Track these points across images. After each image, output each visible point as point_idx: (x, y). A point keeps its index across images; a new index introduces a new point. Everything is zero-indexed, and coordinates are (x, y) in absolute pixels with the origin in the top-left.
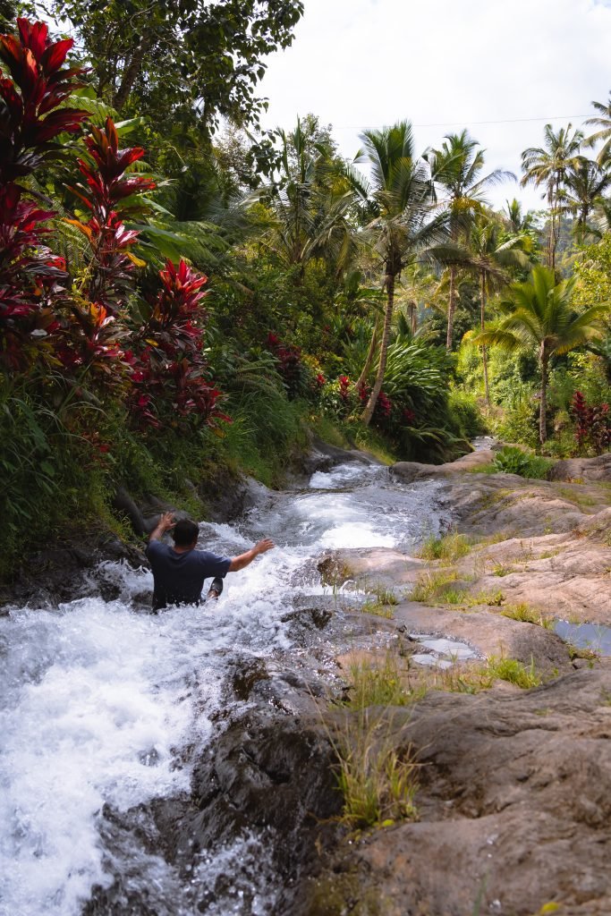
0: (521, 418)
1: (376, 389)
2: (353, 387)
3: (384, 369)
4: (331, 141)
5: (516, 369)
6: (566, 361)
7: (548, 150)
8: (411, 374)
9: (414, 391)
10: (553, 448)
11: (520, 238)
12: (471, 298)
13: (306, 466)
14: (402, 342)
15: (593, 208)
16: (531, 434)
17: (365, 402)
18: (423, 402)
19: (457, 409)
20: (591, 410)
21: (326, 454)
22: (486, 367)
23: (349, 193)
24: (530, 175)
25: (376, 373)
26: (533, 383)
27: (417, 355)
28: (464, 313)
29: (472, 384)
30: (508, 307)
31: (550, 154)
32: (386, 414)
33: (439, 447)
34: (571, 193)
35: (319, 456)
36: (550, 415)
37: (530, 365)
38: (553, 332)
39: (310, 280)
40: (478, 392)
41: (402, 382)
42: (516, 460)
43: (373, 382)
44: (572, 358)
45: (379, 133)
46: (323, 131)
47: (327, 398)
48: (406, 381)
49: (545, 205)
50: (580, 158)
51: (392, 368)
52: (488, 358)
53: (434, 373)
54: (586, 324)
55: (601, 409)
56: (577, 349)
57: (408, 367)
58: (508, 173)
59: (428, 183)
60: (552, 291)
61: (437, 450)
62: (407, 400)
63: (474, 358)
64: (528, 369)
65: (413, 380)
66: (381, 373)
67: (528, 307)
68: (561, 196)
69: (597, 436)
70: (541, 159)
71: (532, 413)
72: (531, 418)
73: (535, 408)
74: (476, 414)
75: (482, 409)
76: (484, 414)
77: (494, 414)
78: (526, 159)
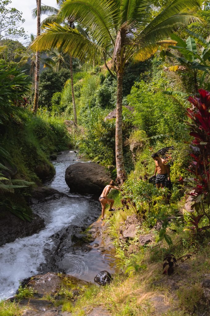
5: (97, 101)
64: (105, 101)
71: (107, 132)
72: (105, 137)
73: (109, 127)
74: (64, 133)
75: (69, 129)
76: (70, 133)
77: (78, 132)
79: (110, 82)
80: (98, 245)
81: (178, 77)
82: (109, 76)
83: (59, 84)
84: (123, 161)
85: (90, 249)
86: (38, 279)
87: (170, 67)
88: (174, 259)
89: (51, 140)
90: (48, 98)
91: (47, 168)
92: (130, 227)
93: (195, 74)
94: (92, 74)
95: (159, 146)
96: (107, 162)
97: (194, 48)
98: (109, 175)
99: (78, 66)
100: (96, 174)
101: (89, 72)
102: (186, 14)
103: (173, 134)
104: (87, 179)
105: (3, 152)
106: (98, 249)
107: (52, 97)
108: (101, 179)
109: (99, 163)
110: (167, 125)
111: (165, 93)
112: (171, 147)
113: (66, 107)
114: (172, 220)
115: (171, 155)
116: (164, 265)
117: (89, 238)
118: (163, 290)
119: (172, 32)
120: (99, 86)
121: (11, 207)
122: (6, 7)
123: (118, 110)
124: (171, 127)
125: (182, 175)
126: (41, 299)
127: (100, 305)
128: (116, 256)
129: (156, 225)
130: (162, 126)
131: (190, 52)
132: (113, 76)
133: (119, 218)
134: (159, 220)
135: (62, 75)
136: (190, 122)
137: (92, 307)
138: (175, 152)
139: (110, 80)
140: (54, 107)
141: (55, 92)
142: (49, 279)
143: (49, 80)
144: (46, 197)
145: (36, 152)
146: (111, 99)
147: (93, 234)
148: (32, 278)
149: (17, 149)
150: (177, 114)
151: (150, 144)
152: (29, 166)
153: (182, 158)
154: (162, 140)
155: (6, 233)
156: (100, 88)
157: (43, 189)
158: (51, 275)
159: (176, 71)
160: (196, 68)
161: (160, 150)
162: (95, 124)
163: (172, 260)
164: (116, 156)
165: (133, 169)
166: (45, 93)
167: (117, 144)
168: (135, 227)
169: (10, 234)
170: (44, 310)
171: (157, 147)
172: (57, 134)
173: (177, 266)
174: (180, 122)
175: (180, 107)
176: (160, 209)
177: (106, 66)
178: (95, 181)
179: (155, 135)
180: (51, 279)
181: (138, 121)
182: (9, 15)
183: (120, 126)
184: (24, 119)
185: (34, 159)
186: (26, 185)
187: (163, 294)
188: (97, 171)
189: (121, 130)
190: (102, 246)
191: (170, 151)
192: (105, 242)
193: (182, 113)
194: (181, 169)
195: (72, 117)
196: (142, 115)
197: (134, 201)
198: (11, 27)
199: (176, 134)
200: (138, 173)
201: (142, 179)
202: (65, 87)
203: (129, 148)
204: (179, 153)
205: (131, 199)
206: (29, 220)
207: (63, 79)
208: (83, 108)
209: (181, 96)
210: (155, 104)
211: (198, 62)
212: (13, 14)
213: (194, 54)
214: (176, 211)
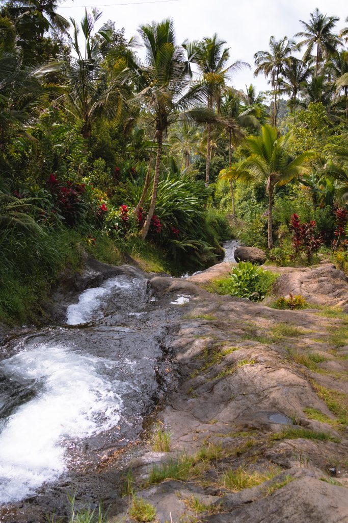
0: (256, 229)
1: (151, 213)
2: (132, 213)
3: (156, 198)
4: (124, 40)
5: (253, 194)
6: (285, 188)
7: (271, 53)
8: (177, 201)
9: (178, 213)
10: (278, 253)
11: (253, 108)
12: (224, 148)
13: (78, 284)
14: (171, 178)
15: (300, 90)
16: (263, 240)
17: (142, 223)
18: (185, 221)
19: (212, 224)
20: (304, 227)
21: (97, 271)
22: (233, 193)
23: (127, 69)
24: (261, 68)
25: (150, 202)
26: (264, 203)
27: (182, 187)
28: (220, 158)
29: (225, 204)
30: (246, 153)
31: (273, 55)
32: (157, 231)
33: (197, 254)
34: (287, 81)
35: (90, 273)
36: (275, 227)
37: (262, 191)
38: (276, 170)
39: (105, 135)
40: (229, 209)
41: (170, 208)
42: (248, 274)
43: (148, 208)
44: (289, 187)
45: (150, 27)
46: (118, 33)
47: (111, 221)
48: (173, 206)
49: (270, 88)
50: (292, 58)
51: (162, 198)
52: (235, 187)
53: (193, 200)
54: (298, 165)
55: (311, 226)
56: (293, 181)
57: (175, 196)
58: (245, 63)
59: (186, 63)
60: (276, 142)
61: (196, 256)
62: (173, 221)
63: (226, 187)
64: (261, 193)
65: (178, 205)
66: (153, 201)
67: (259, 153)
68: (280, 82)
69: (308, 245)
70: (267, 58)
71: (263, 226)
74: (226, 225)
75: (230, 222)
76: (231, 225)
77: (238, 225)
78: (257, 58)
83: (213, 174)
89: (217, 231)
91: (220, 251)
100: (256, 254)
104: (249, 257)
108: (259, 257)
113: (221, 198)
135: (215, 164)
164: (268, 240)
167: (269, 233)
172: (221, 226)
178: (255, 258)
202: (219, 178)
203: (278, 236)
207: (217, 169)
208: (239, 200)
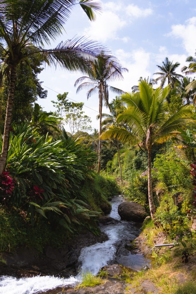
5: (134, 166)
26: (140, 171)
29: (117, 172)
63: (118, 162)
64: (138, 166)
71: (142, 184)
72: (141, 187)
73: (143, 181)
74: (115, 185)
75: (118, 182)
76: (119, 185)
77: (124, 184)
78: (133, 90)
79: (141, 155)
80: (141, 251)
81: (183, 152)
82: (140, 151)
83: (111, 156)
84: (153, 201)
85: (136, 253)
86: (109, 267)
87: (178, 146)
88: (188, 254)
89: (108, 189)
90: (105, 164)
91: (107, 205)
92: (160, 239)
93: (193, 150)
94: (130, 150)
95: (174, 192)
96: (142, 202)
97: (191, 135)
98: (144, 210)
99: (121, 145)
100: (136, 209)
101: (128, 149)
102: (185, 118)
103: (182, 184)
104: (131, 212)
105: (85, 195)
106: (141, 253)
107: (107, 163)
108: (139, 212)
109: (137, 202)
110: (178, 180)
111: (176, 161)
112: (181, 192)
113: (115, 169)
114: (185, 235)
115: (182, 197)
116: (183, 258)
117: (135, 246)
118: (183, 271)
119: (178, 128)
120: (134, 156)
121: (89, 227)
122: (82, 115)
123: (149, 171)
124: (180, 180)
125: (189, 209)
126: (112, 277)
127: (148, 279)
128: (152, 257)
129: (176, 238)
130: (175, 180)
131: (189, 137)
132: (143, 151)
133: (153, 234)
134: (177, 235)
135: (112, 151)
136: (192, 178)
137: (143, 280)
138: (184, 195)
139: (141, 153)
140: (108, 169)
141: (108, 161)
142: (115, 268)
143: (104, 154)
144: (107, 222)
145: (100, 196)
146: (142, 164)
147: (137, 244)
148: (105, 267)
149: (90, 194)
150: (184, 173)
151: (169, 191)
152: (97, 204)
153: (188, 199)
154: (176, 188)
155: (87, 242)
156: (135, 158)
157: (105, 218)
158: (116, 265)
159: (182, 148)
160: (193, 147)
161: (175, 194)
162: (134, 179)
163: (187, 255)
164: (149, 198)
165: (159, 206)
166: (102, 161)
167: (149, 191)
168: (163, 239)
169: (89, 243)
170: (115, 282)
171: (173, 193)
172: (111, 185)
173: (190, 258)
174: (186, 178)
175: (185, 169)
176: (177, 228)
177: (139, 145)
178: (136, 213)
179: (171, 185)
180: (116, 268)
181: (161, 177)
182: (83, 119)
183: (150, 180)
184: (94, 177)
185: (100, 200)
186: (96, 215)
187: (183, 273)
188: (137, 207)
189: (151, 183)
190: (143, 251)
191: (181, 195)
192: (145, 249)
193: (186, 173)
194: (188, 205)
195: (119, 175)
196: (163, 174)
197: (162, 223)
198: (84, 125)
199: (184, 184)
200: (162, 208)
201: (165, 211)
202: (114, 158)
203: (156, 193)
204: (186, 195)
205: (160, 222)
206: (99, 235)
207: (113, 153)
208: (125, 170)
209: (186, 162)
210: (170, 167)
211: (194, 143)
212: (85, 119)
213: (191, 139)
214: (187, 229)
